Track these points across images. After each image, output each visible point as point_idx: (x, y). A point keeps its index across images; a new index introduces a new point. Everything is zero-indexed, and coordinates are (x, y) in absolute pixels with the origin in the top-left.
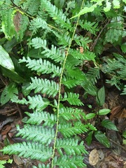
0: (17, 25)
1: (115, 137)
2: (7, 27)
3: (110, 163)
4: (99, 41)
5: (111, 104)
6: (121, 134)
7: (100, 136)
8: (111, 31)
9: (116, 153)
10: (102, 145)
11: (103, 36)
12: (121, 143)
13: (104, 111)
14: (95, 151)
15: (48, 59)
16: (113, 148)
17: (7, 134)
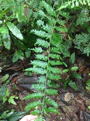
0: (25, 14)
1: (81, 85)
2: (20, 15)
3: (77, 101)
4: (72, 24)
5: (80, 64)
6: (85, 83)
7: (72, 84)
8: (79, 18)
9: (81, 95)
10: (73, 89)
11: (75, 21)
12: (85, 89)
13: (75, 68)
14: (68, 93)
15: (45, 31)
16: (80, 92)
17: (15, 82)
